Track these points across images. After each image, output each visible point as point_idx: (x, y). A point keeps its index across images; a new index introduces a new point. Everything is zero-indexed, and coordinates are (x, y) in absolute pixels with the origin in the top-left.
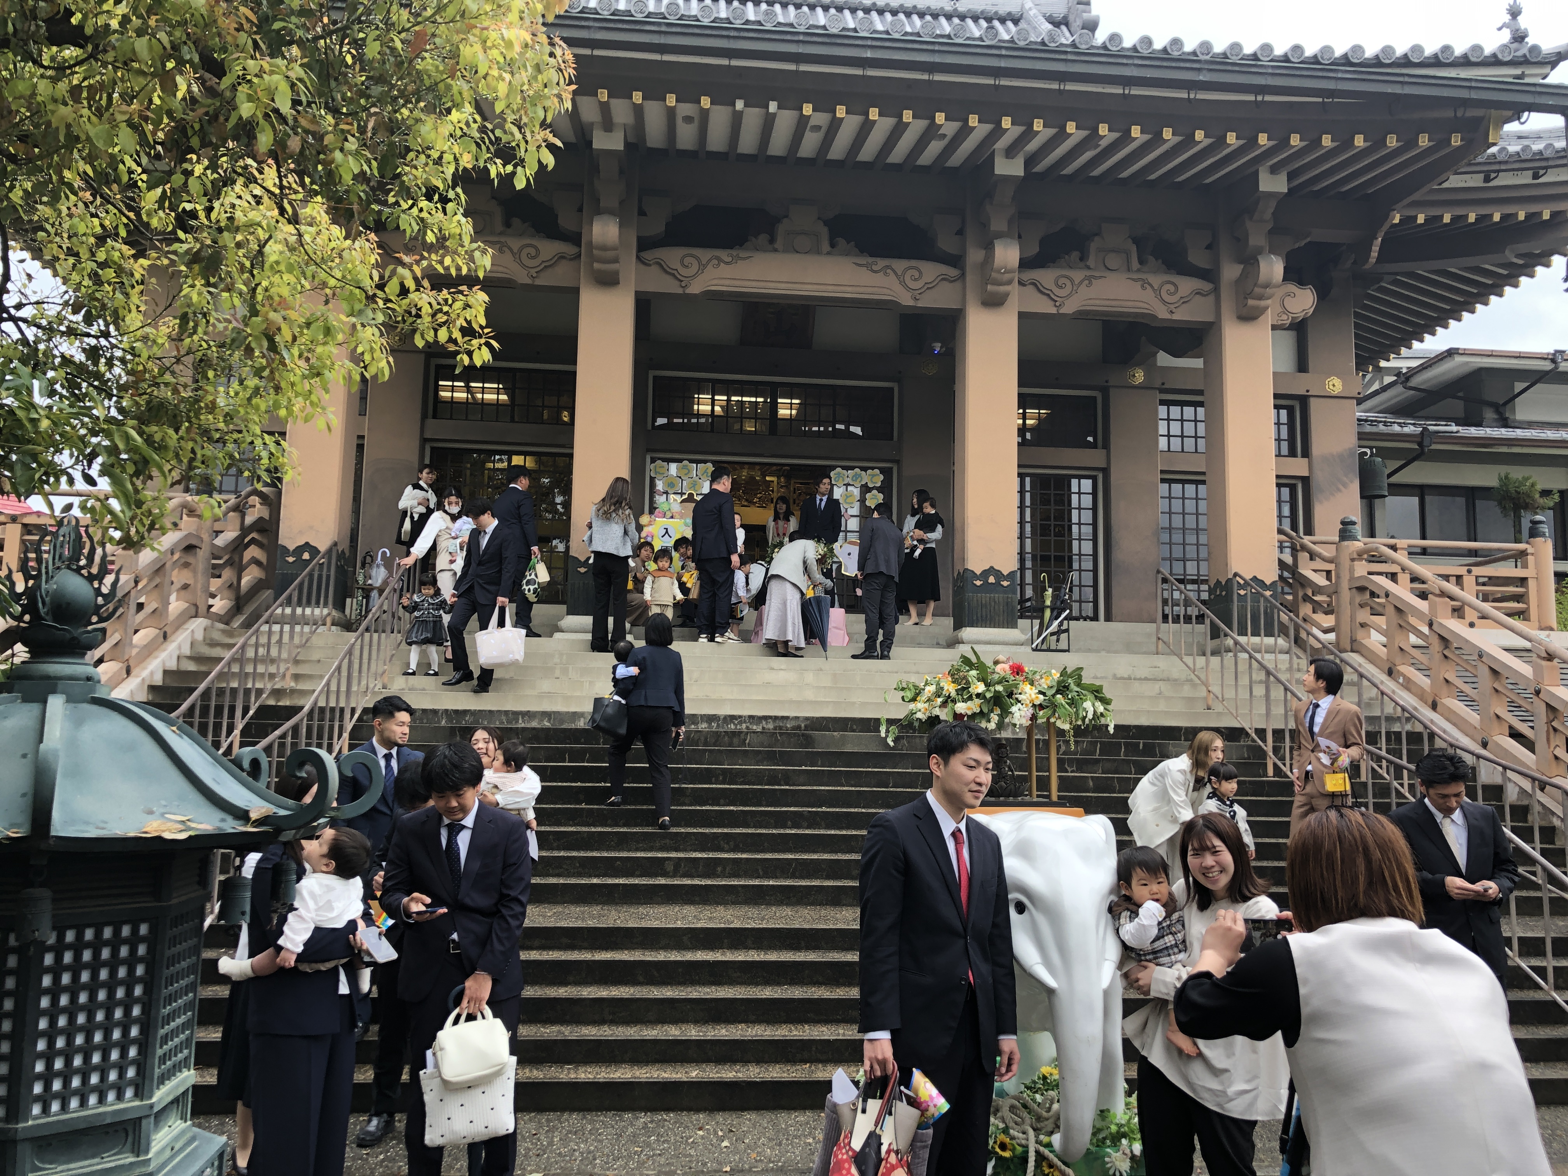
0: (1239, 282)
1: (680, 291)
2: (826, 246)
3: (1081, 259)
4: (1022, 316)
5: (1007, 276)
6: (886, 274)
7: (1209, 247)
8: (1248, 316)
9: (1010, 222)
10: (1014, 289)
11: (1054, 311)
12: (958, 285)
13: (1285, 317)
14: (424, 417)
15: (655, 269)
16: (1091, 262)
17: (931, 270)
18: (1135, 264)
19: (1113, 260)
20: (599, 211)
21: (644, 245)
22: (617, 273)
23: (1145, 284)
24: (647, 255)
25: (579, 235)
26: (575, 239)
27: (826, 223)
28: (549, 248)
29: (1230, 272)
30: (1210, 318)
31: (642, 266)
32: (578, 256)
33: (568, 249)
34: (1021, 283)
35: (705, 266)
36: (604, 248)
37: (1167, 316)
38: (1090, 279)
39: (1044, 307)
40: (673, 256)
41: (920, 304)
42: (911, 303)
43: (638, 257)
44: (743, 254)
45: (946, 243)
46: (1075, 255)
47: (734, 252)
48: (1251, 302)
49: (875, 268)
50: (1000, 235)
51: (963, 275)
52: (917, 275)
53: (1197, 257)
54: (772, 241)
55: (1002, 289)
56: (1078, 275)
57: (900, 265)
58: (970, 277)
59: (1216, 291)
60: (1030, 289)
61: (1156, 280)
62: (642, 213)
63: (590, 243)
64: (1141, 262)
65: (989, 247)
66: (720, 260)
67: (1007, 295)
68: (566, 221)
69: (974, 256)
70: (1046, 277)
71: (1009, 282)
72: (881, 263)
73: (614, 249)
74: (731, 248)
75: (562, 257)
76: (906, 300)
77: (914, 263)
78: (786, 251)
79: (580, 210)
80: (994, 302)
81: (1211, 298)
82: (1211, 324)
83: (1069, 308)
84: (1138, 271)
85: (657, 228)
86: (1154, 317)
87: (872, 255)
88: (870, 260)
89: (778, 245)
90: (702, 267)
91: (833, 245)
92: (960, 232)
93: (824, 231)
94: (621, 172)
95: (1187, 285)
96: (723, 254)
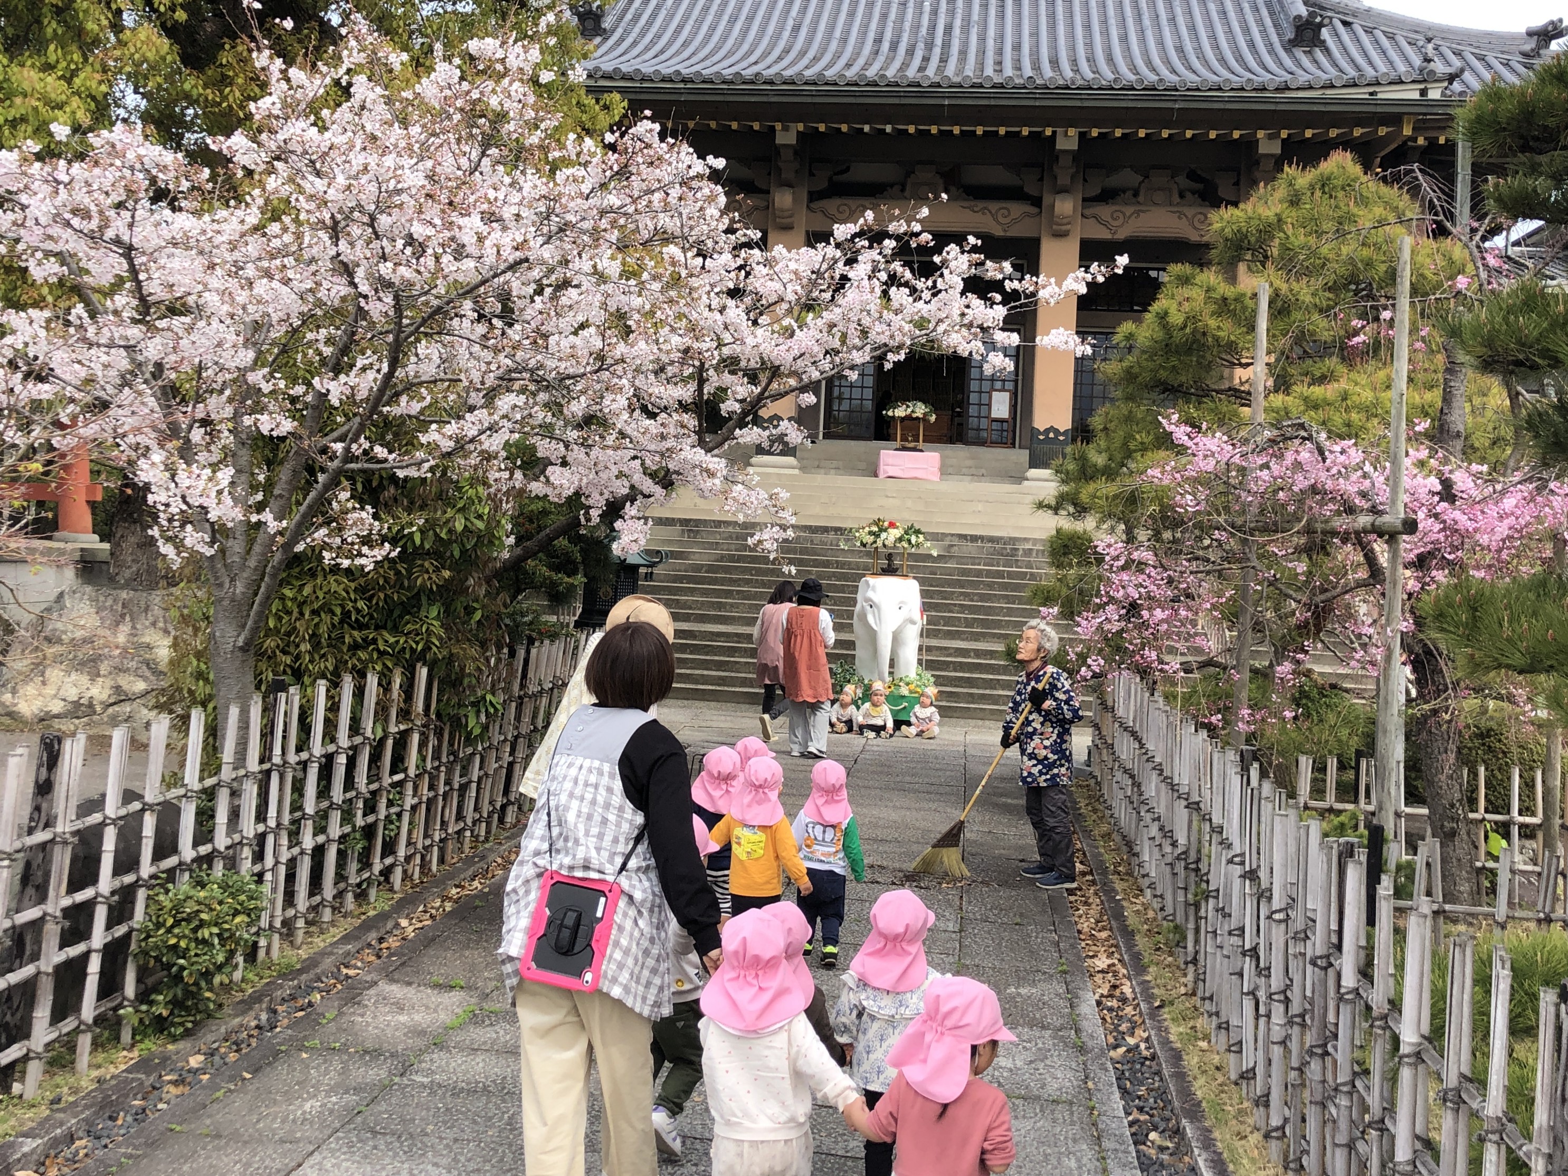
3: (1134, 199)
4: (1084, 242)
5: (1067, 219)
6: (985, 212)
7: (1234, 185)
9: (1072, 181)
10: (1077, 224)
11: (1110, 237)
12: (1036, 220)
15: (819, 215)
16: (1141, 199)
17: (1018, 209)
18: (1175, 199)
19: (1158, 197)
20: (780, 182)
21: (814, 197)
22: (792, 222)
23: (1181, 215)
24: (815, 205)
25: (768, 196)
27: (942, 176)
31: (811, 212)
32: (767, 209)
33: (761, 203)
34: (1083, 217)
35: (854, 212)
36: (782, 210)
37: (1196, 240)
38: (1138, 213)
39: (1103, 234)
40: (832, 205)
41: (1010, 233)
42: (1003, 233)
43: (808, 207)
44: (882, 202)
45: (1030, 188)
46: (1129, 195)
47: (875, 201)
49: (976, 209)
50: (1061, 191)
51: (1039, 213)
52: (1006, 213)
53: (1225, 193)
54: (903, 190)
55: (1065, 227)
56: (1129, 210)
57: (995, 206)
58: (1043, 216)
60: (1092, 220)
61: (1190, 212)
62: (811, 176)
63: (774, 204)
64: (1181, 197)
65: (1054, 197)
66: (864, 207)
67: (1068, 230)
68: (760, 182)
69: (1046, 201)
70: (1104, 211)
72: (980, 204)
73: (791, 209)
74: (874, 195)
75: (757, 209)
76: (1000, 230)
77: (1004, 204)
78: (912, 198)
79: (769, 175)
80: (1061, 235)
83: (1121, 235)
84: (1178, 205)
85: (822, 185)
86: (1188, 240)
87: (975, 198)
88: (974, 202)
89: (908, 192)
92: (1040, 181)
93: (941, 182)
94: (796, 156)
96: (867, 202)
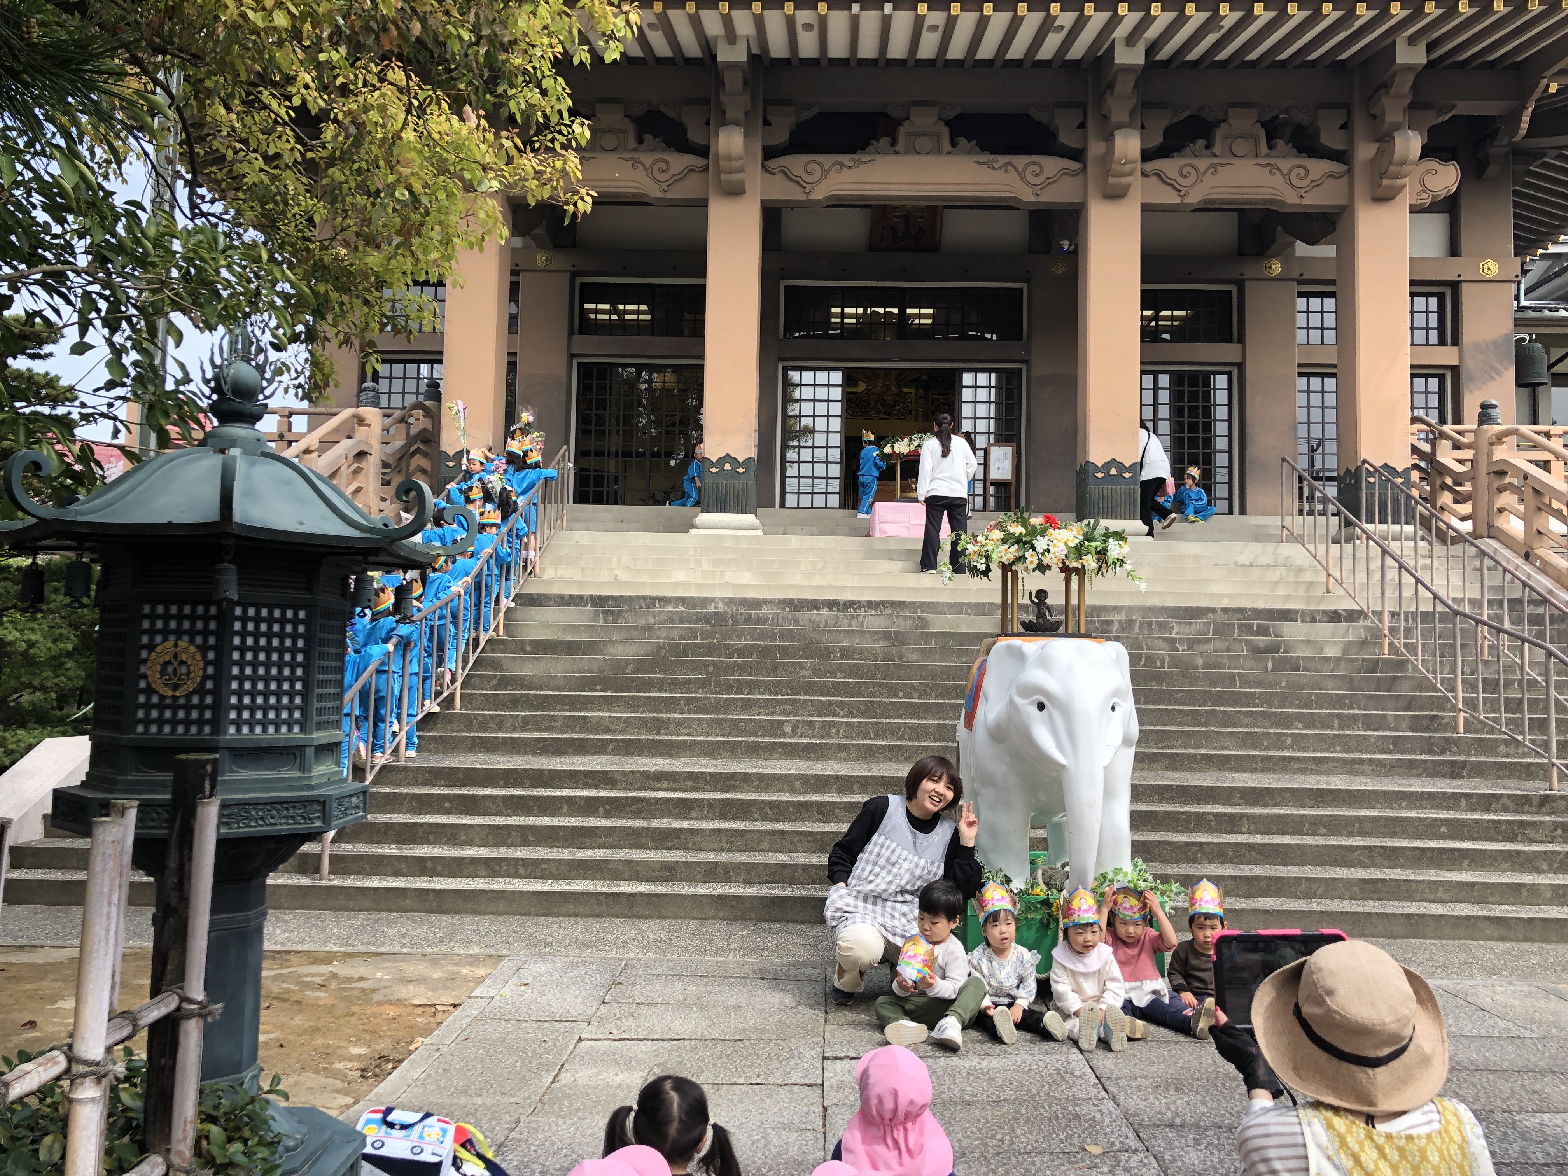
0: (1373, 162)
1: (804, 197)
2: (947, 146)
3: (1207, 147)
4: (1145, 208)
5: (1128, 168)
6: (1006, 171)
7: (1344, 127)
8: (1383, 197)
9: (1131, 114)
10: (1136, 181)
11: (1178, 201)
12: (1080, 178)
13: (1425, 196)
14: (571, 333)
15: (779, 177)
16: (1217, 149)
17: (1052, 165)
18: (1264, 148)
19: (1240, 147)
20: (724, 123)
21: (769, 153)
22: (742, 182)
23: (1273, 169)
24: (773, 164)
25: (707, 147)
26: (703, 151)
27: (947, 123)
28: (680, 162)
29: (1365, 151)
30: (1342, 201)
31: (768, 176)
32: (707, 168)
33: (699, 162)
34: (1143, 174)
35: (828, 172)
36: (729, 158)
37: (1297, 201)
38: (1215, 167)
39: (1170, 197)
40: (796, 163)
41: (1041, 199)
42: (1032, 198)
43: (763, 166)
44: (866, 158)
45: (1067, 138)
46: (1201, 142)
47: (856, 156)
48: (1385, 182)
49: (995, 165)
50: (1121, 126)
51: (1085, 168)
52: (1037, 170)
53: (1330, 138)
54: (893, 143)
55: (1124, 180)
56: (1203, 163)
57: (1021, 161)
58: (1090, 169)
59: (1350, 171)
60: (1154, 179)
61: (1285, 164)
62: (766, 123)
63: (717, 156)
64: (1270, 146)
65: (1109, 138)
66: (841, 164)
67: (1128, 187)
68: (694, 135)
69: (1095, 149)
70: (1170, 166)
71: (1130, 173)
72: (1002, 159)
73: (739, 158)
74: (854, 152)
75: (691, 170)
76: (1027, 196)
77: (1035, 158)
78: (906, 152)
79: (708, 123)
80: (1115, 195)
81: (1345, 180)
82: (1345, 207)
83: (1194, 197)
84: (1268, 155)
85: (782, 137)
86: (1283, 203)
87: (992, 153)
88: (991, 157)
89: (899, 147)
90: (825, 173)
91: (954, 145)
92: (1082, 126)
93: (945, 131)
94: (745, 83)
95: (1319, 167)
96: (845, 159)
